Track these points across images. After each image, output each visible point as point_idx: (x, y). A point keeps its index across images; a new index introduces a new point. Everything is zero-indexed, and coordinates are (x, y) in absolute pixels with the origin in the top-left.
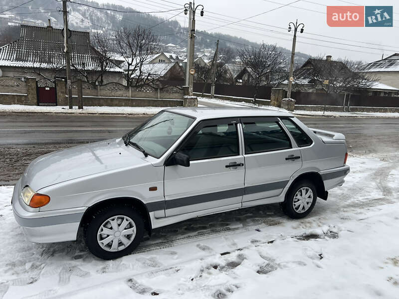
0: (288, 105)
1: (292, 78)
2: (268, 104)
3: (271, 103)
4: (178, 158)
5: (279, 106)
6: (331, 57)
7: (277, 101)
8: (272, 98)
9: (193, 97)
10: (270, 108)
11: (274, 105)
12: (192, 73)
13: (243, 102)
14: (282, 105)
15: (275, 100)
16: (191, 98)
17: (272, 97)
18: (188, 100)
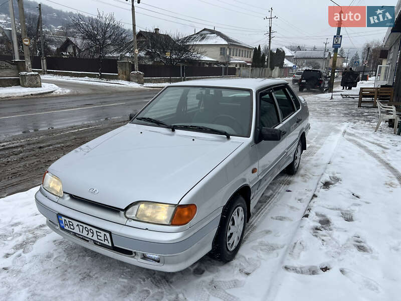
0: (137, 78)
1: (136, 50)
2: (116, 78)
3: (119, 77)
4: (267, 133)
5: (129, 80)
6: (159, 29)
7: (125, 75)
8: (119, 72)
9: (33, 73)
10: (120, 82)
11: (122, 79)
12: (27, 43)
13: (87, 77)
14: (131, 79)
15: (122, 73)
16: (32, 75)
17: (120, 70)
18: (27, 78)
